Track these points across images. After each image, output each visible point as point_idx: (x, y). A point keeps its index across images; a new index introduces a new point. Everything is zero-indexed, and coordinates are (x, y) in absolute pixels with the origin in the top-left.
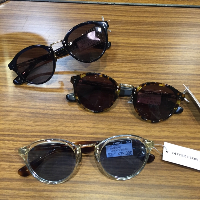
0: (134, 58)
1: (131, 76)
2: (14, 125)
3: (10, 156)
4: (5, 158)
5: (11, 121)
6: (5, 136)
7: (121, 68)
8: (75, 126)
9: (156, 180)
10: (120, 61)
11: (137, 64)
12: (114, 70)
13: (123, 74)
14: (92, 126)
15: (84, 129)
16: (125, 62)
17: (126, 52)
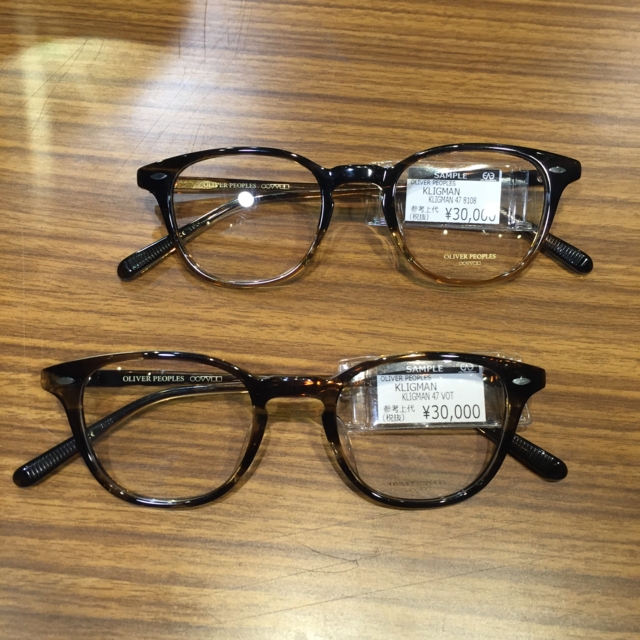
0: (540, 57)
1: (525, 128)
2: (57, 310)
3: (39, 434)
4: (20, 440)
5: (43, 295)
6: (19, 354)
7: (486, 95)
8: (297, 323)
9: (624, 559)
10: (483, 66)
11: (551, 80)
12: (456, 101)
13: (495, 118)
14: (364, 329)
15: (332, 341)
16: (503, 72)
17: (505, 31)
